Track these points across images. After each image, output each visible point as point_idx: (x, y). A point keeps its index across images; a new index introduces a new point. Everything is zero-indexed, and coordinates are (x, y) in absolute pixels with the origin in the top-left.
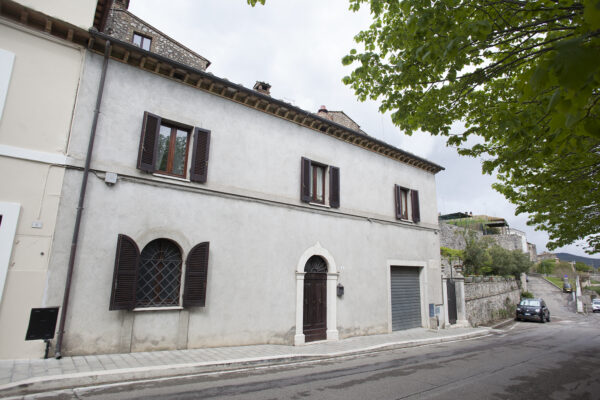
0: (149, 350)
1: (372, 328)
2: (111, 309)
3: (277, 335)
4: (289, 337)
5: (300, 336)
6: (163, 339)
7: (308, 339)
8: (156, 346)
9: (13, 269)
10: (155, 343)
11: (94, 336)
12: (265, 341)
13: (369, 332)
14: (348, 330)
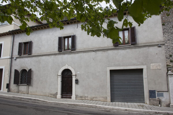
0: (21, 93)
1: (96, 98)
2: (14, 84)
3: (51, 94)
4: (55, 95)
5: (59, 96)
6: (24, 91)
7: (62, 97)
8: (23, 93)
9: (5, 77)
10: (23, 92)
11: (14, 89)
12: (47, 95)
13: (94, 99)
14: (81, 97)
